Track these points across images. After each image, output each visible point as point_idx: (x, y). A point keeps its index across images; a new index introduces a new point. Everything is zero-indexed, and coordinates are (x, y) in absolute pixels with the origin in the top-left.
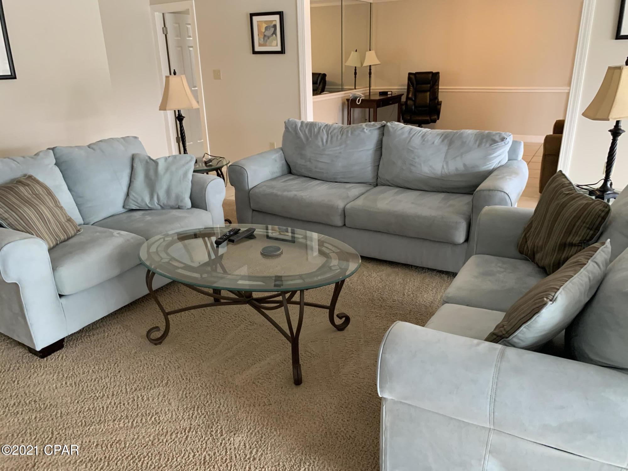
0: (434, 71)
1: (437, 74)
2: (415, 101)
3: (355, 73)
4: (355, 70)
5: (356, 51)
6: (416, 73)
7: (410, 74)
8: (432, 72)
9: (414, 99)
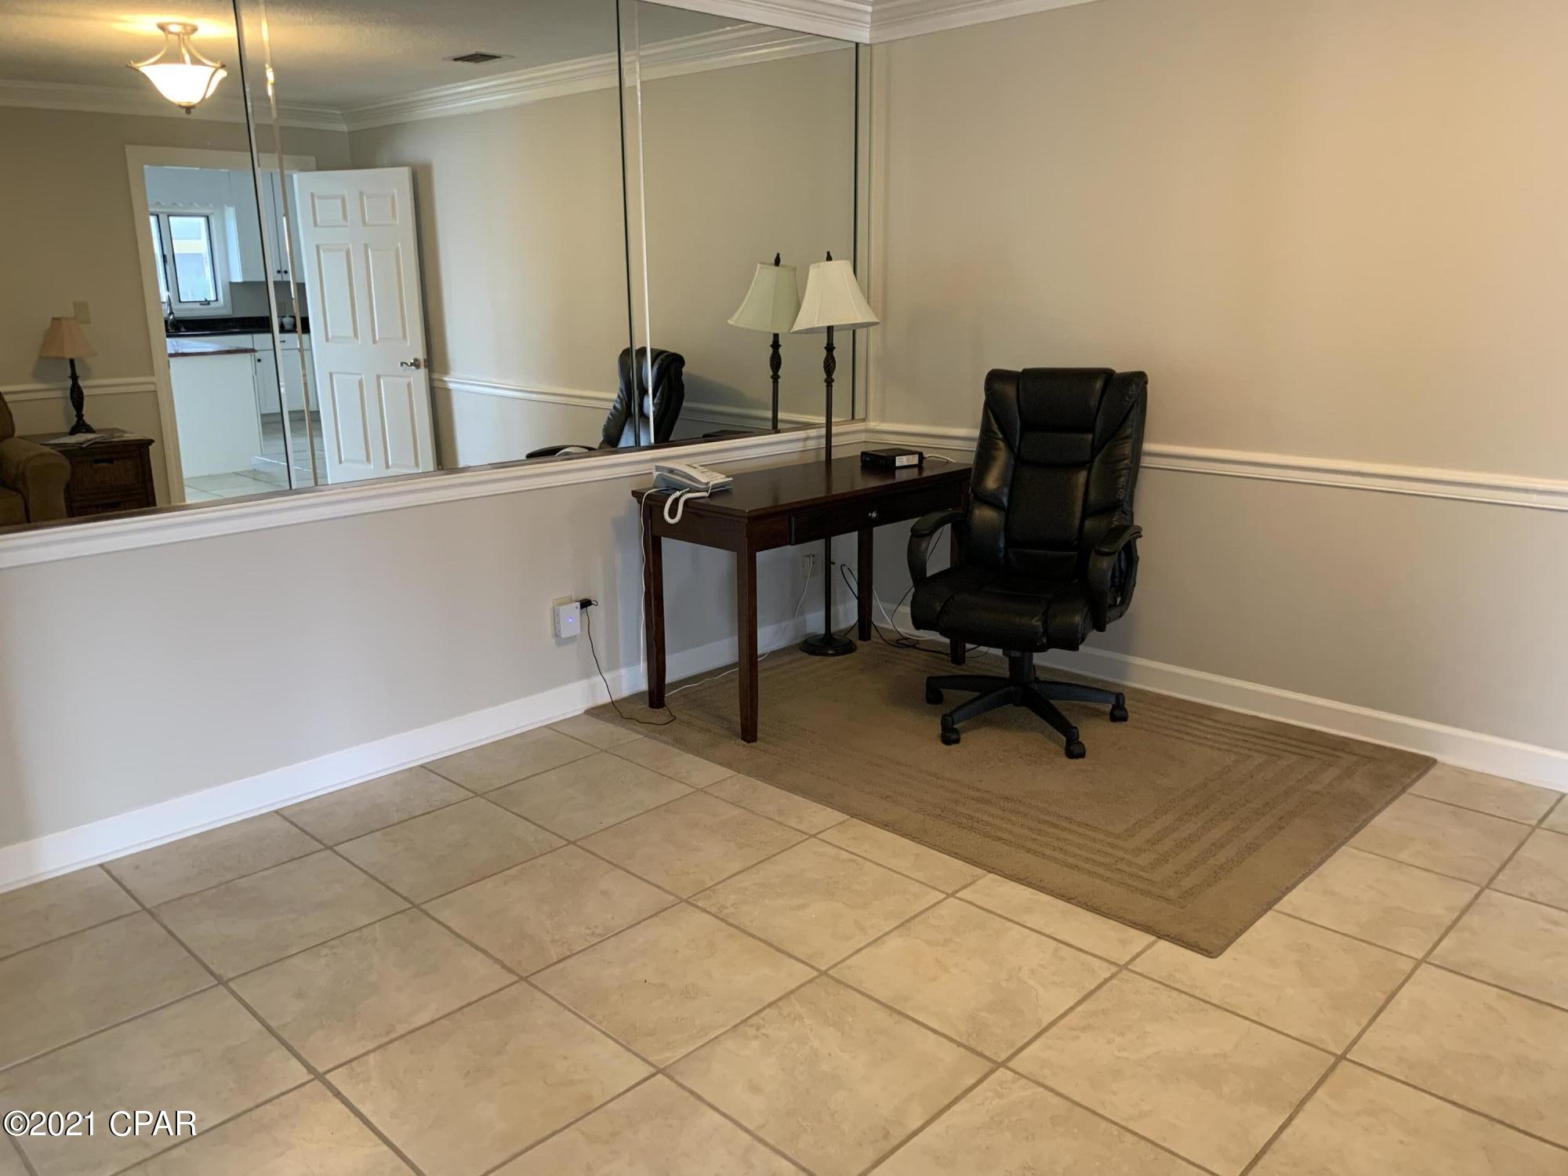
0: (1119, 369)
1: (1138, 380)
2: (1008, 512)
3: (776, 362)
4: (776, 345)
5: (777, 262)
6: (1025, 371)
7: (995, 378)
8: (1108, 375)
9: (1005, 500)
